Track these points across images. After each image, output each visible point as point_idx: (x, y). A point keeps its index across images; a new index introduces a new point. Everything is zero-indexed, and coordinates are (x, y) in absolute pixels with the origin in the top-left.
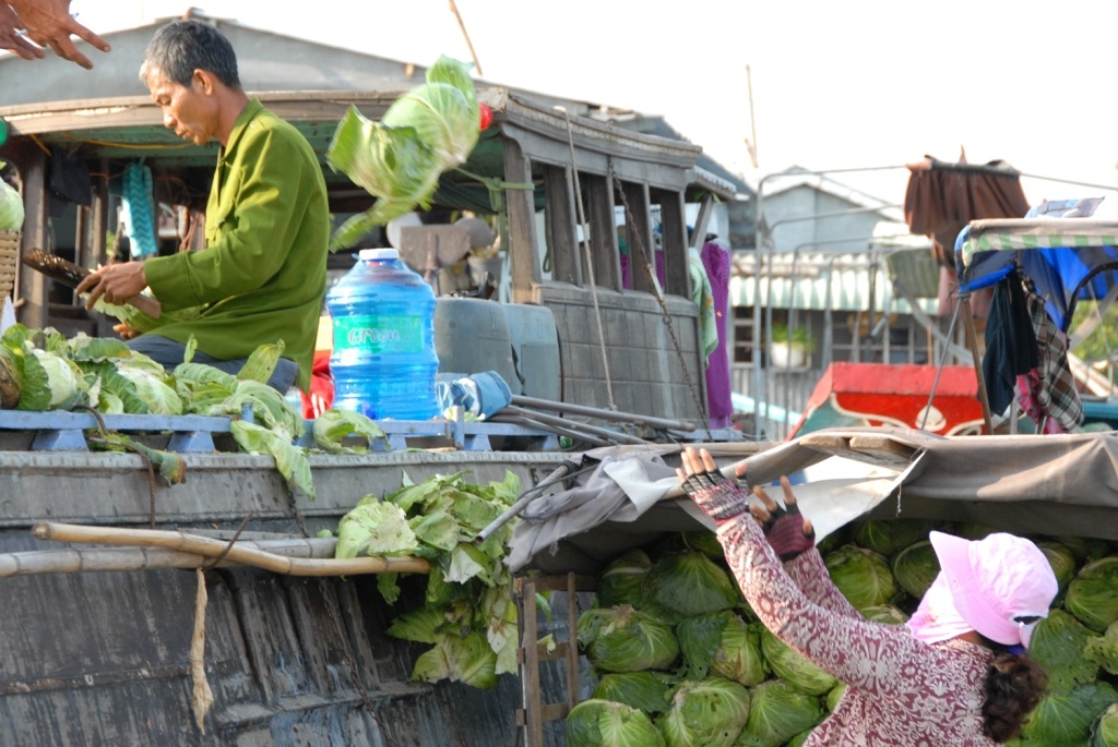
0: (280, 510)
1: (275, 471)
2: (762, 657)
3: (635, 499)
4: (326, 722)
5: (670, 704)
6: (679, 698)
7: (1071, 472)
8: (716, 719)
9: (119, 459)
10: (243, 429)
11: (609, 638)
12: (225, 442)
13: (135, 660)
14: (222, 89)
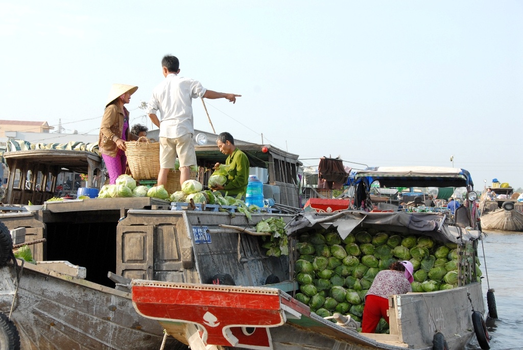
0: (246, 223)
1: (246, 216)
2: (331, 252)
3: (312, 223)
4: (255, 263)
5: (314, 261)
6: (315, 260)
7: (393, 219)
8: (322, 264)
9: (225, 213)
10: (239, 208)
11: (302, 248)
12: (236, 210)
13: (229, 249)
14: (231, 145)
